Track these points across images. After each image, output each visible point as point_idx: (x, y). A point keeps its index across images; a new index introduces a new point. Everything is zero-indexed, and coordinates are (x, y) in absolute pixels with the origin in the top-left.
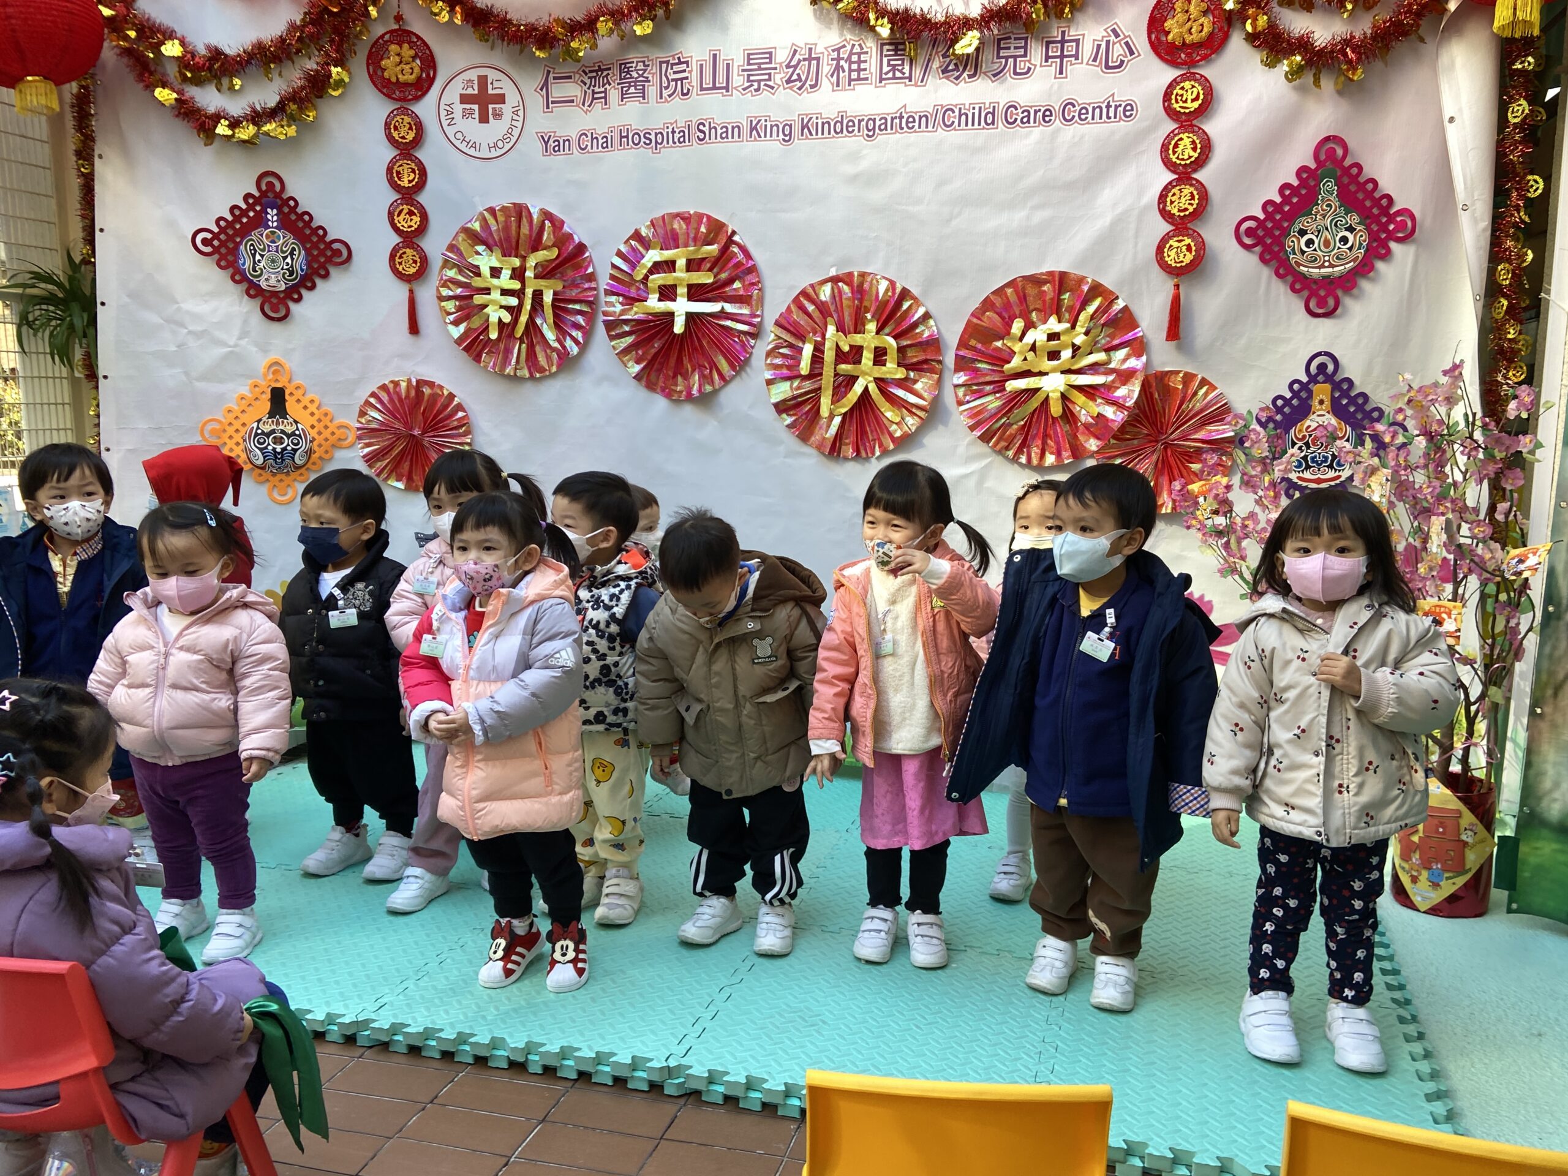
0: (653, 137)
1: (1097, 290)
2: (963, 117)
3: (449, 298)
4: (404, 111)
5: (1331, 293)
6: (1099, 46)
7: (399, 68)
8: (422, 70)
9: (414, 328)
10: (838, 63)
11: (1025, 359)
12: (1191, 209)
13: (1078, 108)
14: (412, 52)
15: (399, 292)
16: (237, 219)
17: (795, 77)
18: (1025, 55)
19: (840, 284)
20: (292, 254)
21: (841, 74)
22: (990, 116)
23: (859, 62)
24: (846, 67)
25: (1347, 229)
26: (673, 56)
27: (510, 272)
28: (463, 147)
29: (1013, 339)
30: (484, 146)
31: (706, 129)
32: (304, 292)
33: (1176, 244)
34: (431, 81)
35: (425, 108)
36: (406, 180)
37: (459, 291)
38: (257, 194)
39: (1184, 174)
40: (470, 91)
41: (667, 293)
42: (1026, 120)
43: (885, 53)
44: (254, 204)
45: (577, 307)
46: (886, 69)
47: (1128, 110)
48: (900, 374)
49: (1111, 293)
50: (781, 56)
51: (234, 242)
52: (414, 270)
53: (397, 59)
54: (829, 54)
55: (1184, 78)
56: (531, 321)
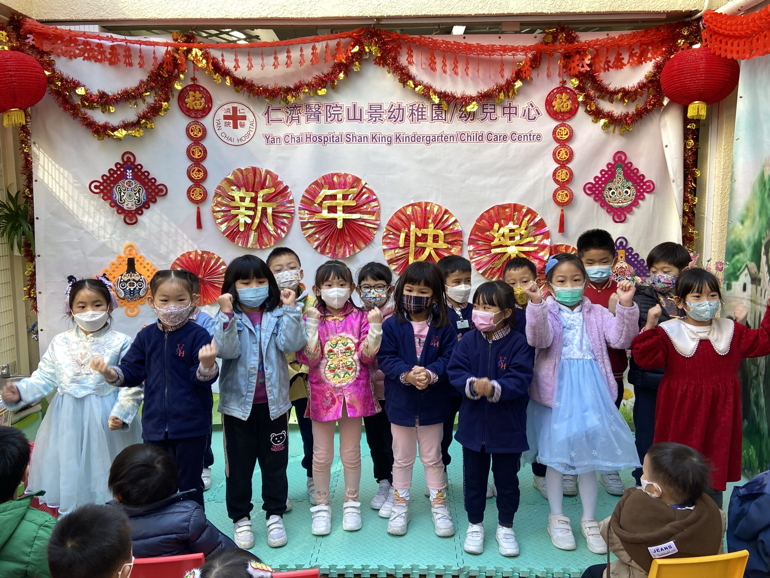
0: (323, 138)
1: (529, 211)
2: (469, 137)
3: (219, 211)
4: (197, 123)
5: (622, 213)
6: (525, 110)
7: (194, 103)
8: (205, 103)
9: (199, 225)
10: (412, 112)
11: (500, 240)
12: (566, 179)
13: (517, 135)
14: (201, 95)
15: (192, 209)
16: (112, 175)
17: (392, 116)
18: (494, 112)
19: (416, 207)
20: (139, 192)
21: (414, 116)
22: (481, 137)
23: (422, 112)
24: (416, 113)
25: (627, 188)
26: (333, 104)
27: (249, 199)
28: (225, 140)
29: (494, 231)
30: (236, 140)
31: (351, 137)
32: (144, 210)
33: (561, 193)
34: (210, 109)
35: (207, 121)
36: (197, 155)
37: (223, 208)
38: (122, 163)
39: (563, 164)
40: (228, 114)
41: (332, 209)
42: (496, 140)
43: (434, 108)
44: (120, 168)
45: (284, 215)
46: (434, 115)
47: (539, 137)
48: (445, 246)
49: (535, 212)
50: (386, 107)
51: (110, 187)
52: (200, 198)
53: (193, 98)
54: (408, 108)
55: (561, 125)
56: (261, 221)
